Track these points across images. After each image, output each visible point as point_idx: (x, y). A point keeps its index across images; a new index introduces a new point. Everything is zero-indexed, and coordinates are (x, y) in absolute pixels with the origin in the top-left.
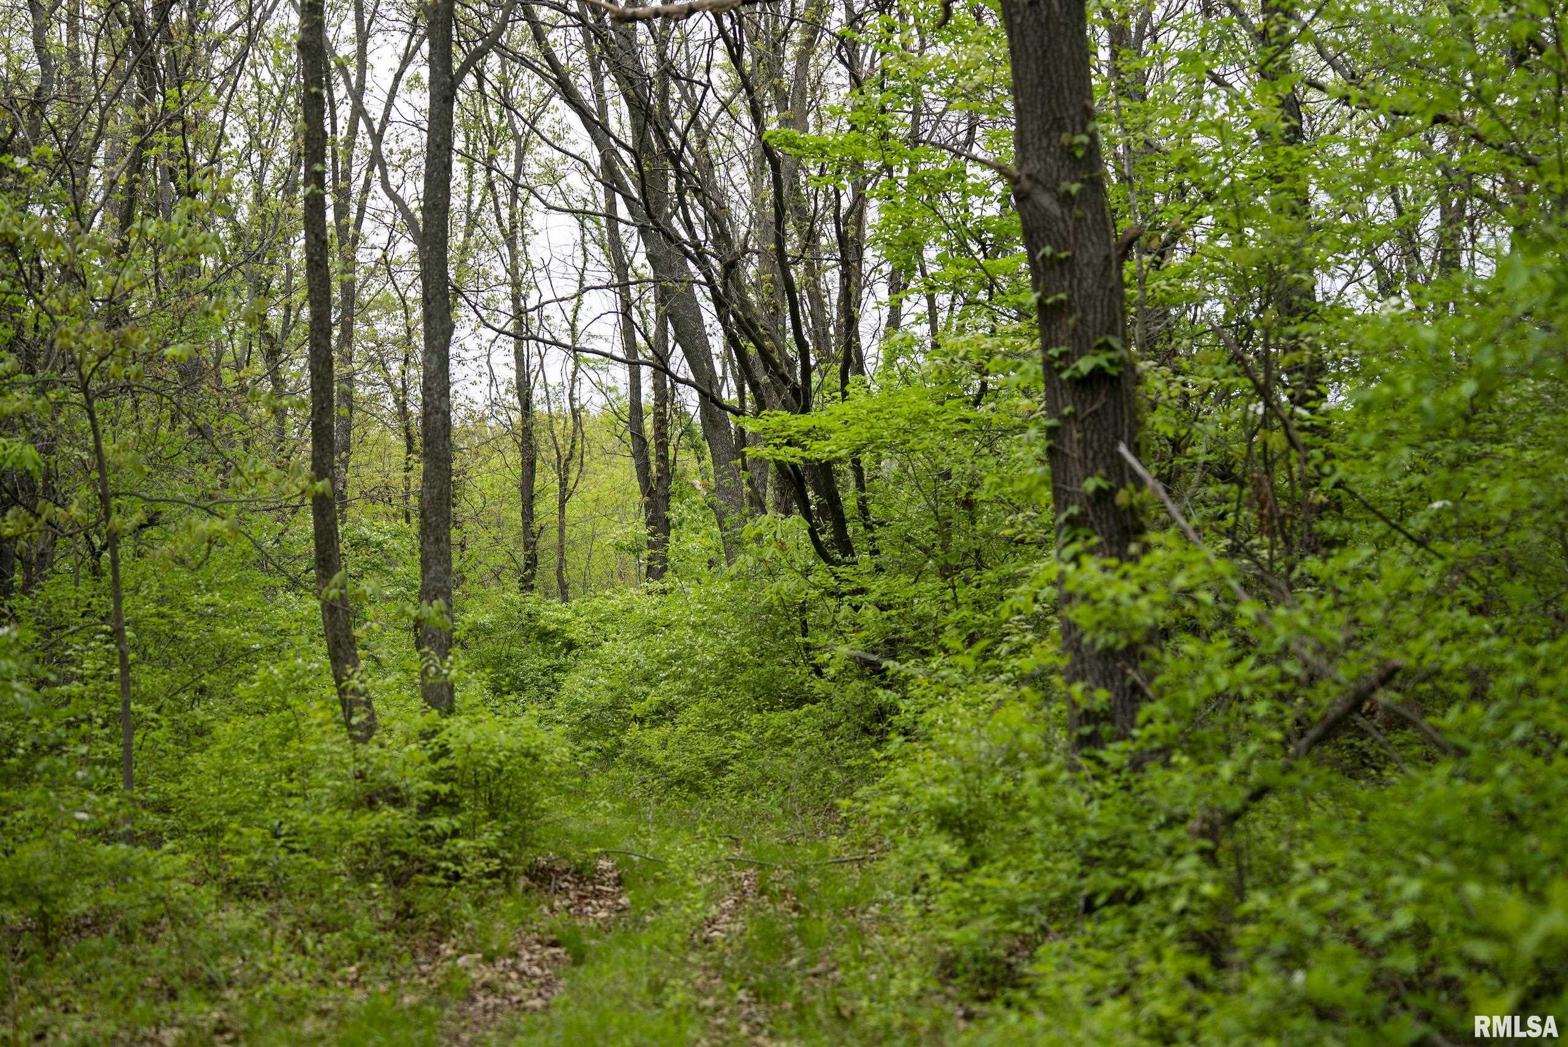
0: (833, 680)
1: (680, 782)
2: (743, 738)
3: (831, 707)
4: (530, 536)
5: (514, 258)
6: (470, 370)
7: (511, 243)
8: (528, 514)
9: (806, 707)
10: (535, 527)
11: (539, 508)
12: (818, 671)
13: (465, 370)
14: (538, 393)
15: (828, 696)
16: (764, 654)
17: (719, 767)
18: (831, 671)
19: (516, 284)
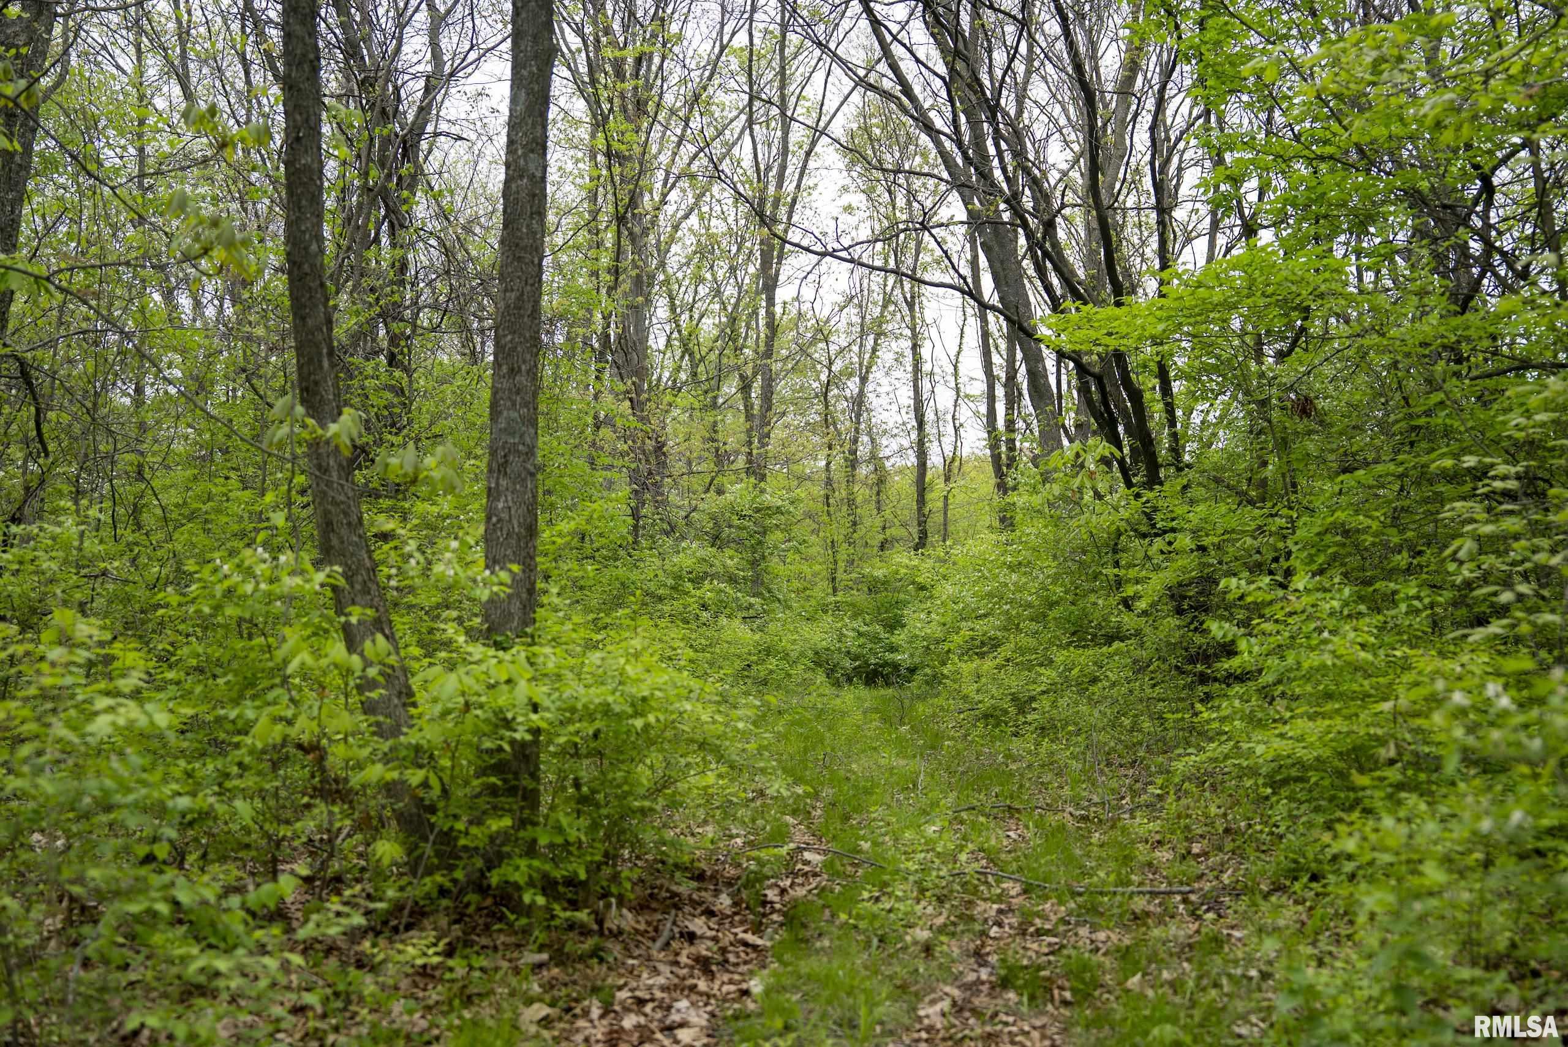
0: (1145, 613)
1: (986, 716)
2: (1048, 675)
3: (1142, 645)
4: (922, 520)
5: (913, 318)
6: (884, 401)
7: (911, 305)
8: (921, 501)
9: (1116, 645)
10: (926, 511)
11: (929, 496)
12: (1127, 604)
13: (880, 401)
14: (929, 416)
15: (1138, 633)
16: (1078, 595)
17: (1023, 704)
18: (1142, 605)
19: (915, 336)
